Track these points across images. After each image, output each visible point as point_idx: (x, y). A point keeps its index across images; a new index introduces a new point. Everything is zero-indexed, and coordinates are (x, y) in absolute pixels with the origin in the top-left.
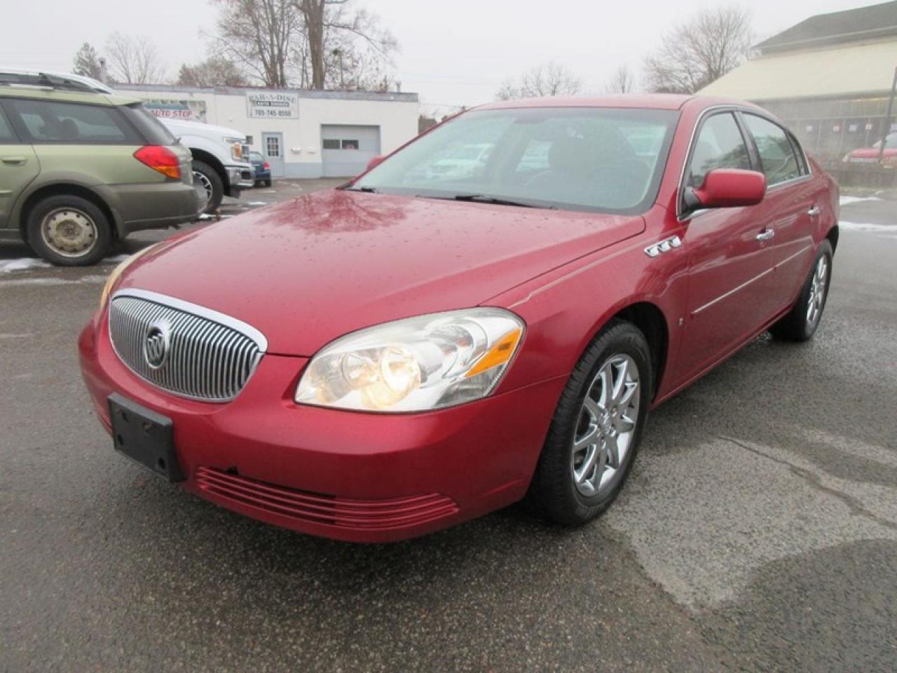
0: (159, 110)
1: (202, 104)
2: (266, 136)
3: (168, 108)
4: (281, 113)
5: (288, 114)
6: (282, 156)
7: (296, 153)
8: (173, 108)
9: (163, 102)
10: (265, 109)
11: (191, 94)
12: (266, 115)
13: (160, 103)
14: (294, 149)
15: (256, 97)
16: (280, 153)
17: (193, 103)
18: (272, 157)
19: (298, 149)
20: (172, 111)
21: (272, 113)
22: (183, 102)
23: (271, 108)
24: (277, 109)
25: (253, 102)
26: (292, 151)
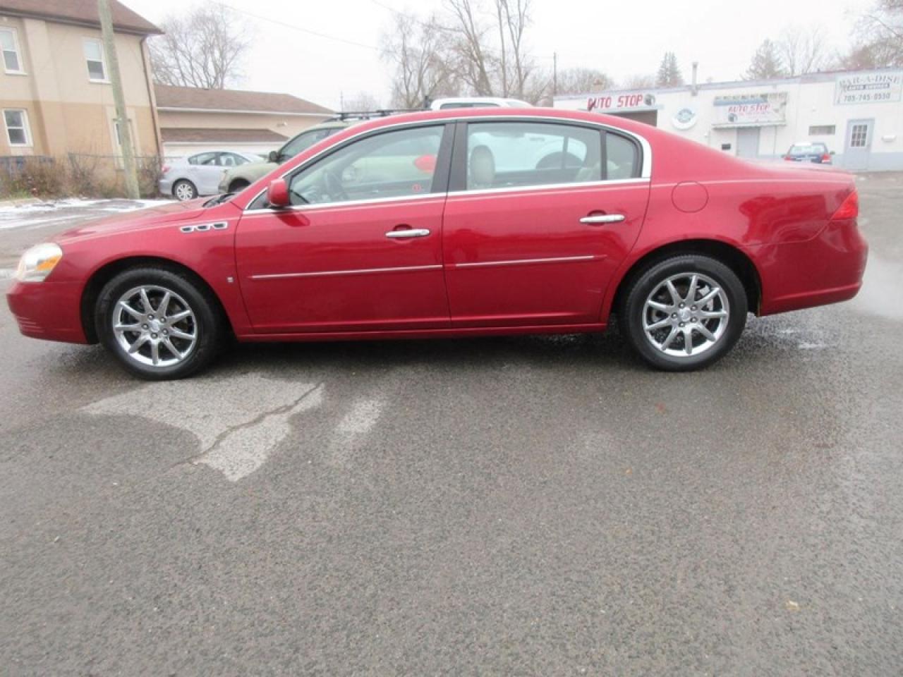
0: (737, 106)
1: (783, 95)
2: (853, 125)
3: (748, 102)
4: (877, 96)
5: (888, 96)
6: (869, 146)
7: (889, 141)
8: (753, 102)
9: (743, 97)
10: (857, 93)
11: (775, 86)
12: (857, 101)
13: (750, 98)
14: (886, 137)
15: (849, 81)
16: (866, 144)
17: (774, 95)
18: (855, 147)
19: (893, 137)
20: (749, 106)
21: (866, 97)
22: (764, 97)
23: (866, 92)
24: (872, 92)
25: (844, 87)
26: (882, 139)
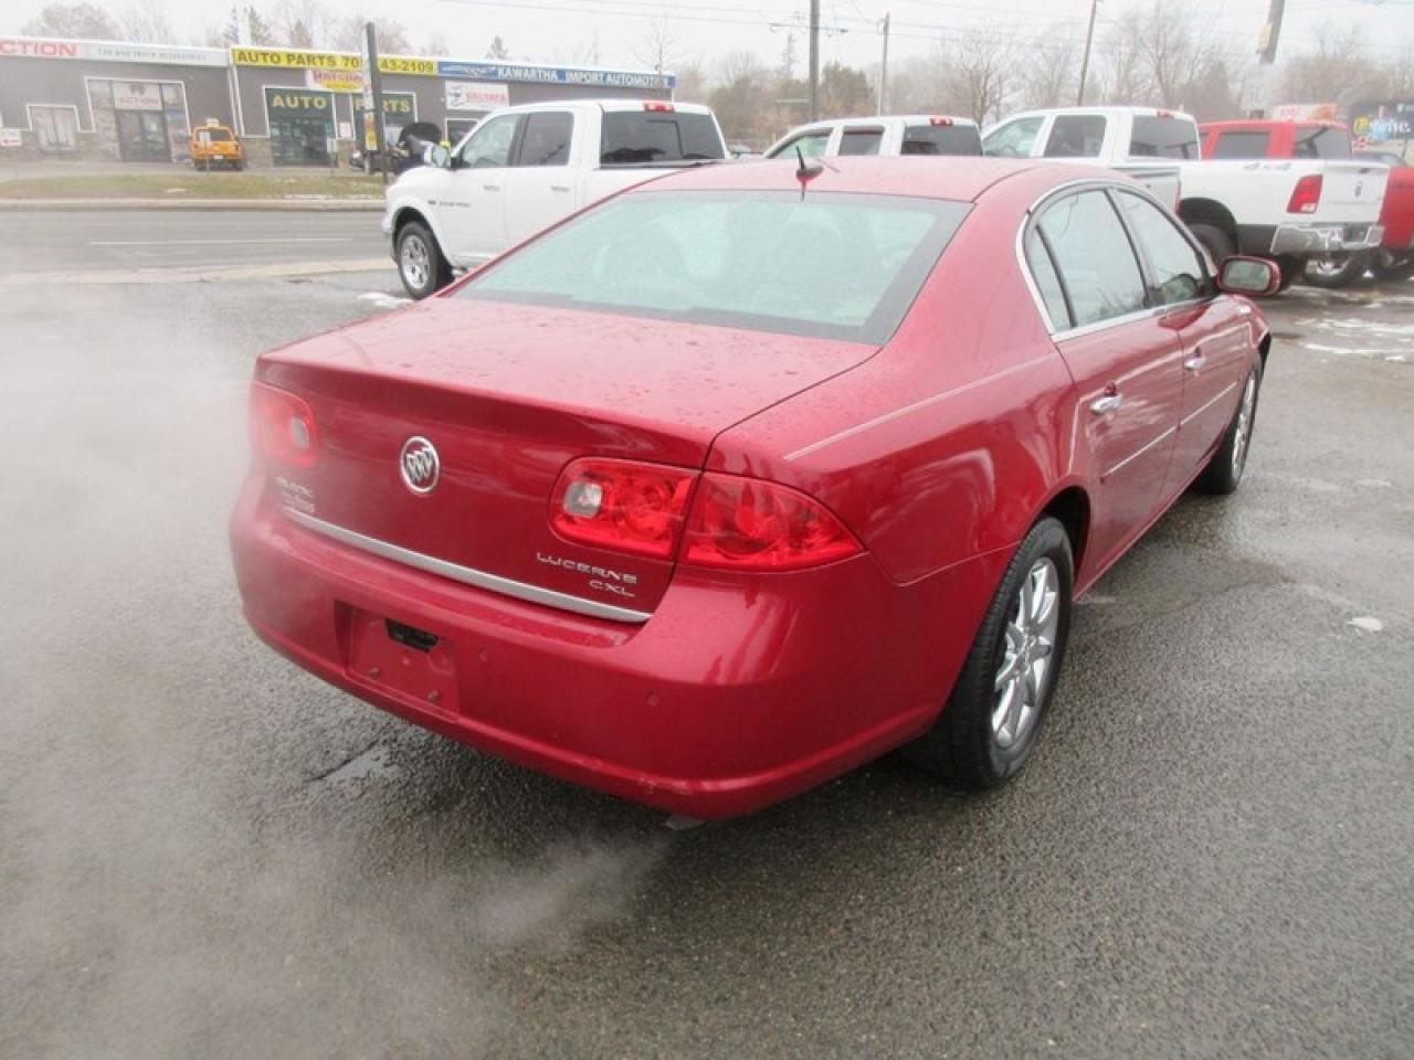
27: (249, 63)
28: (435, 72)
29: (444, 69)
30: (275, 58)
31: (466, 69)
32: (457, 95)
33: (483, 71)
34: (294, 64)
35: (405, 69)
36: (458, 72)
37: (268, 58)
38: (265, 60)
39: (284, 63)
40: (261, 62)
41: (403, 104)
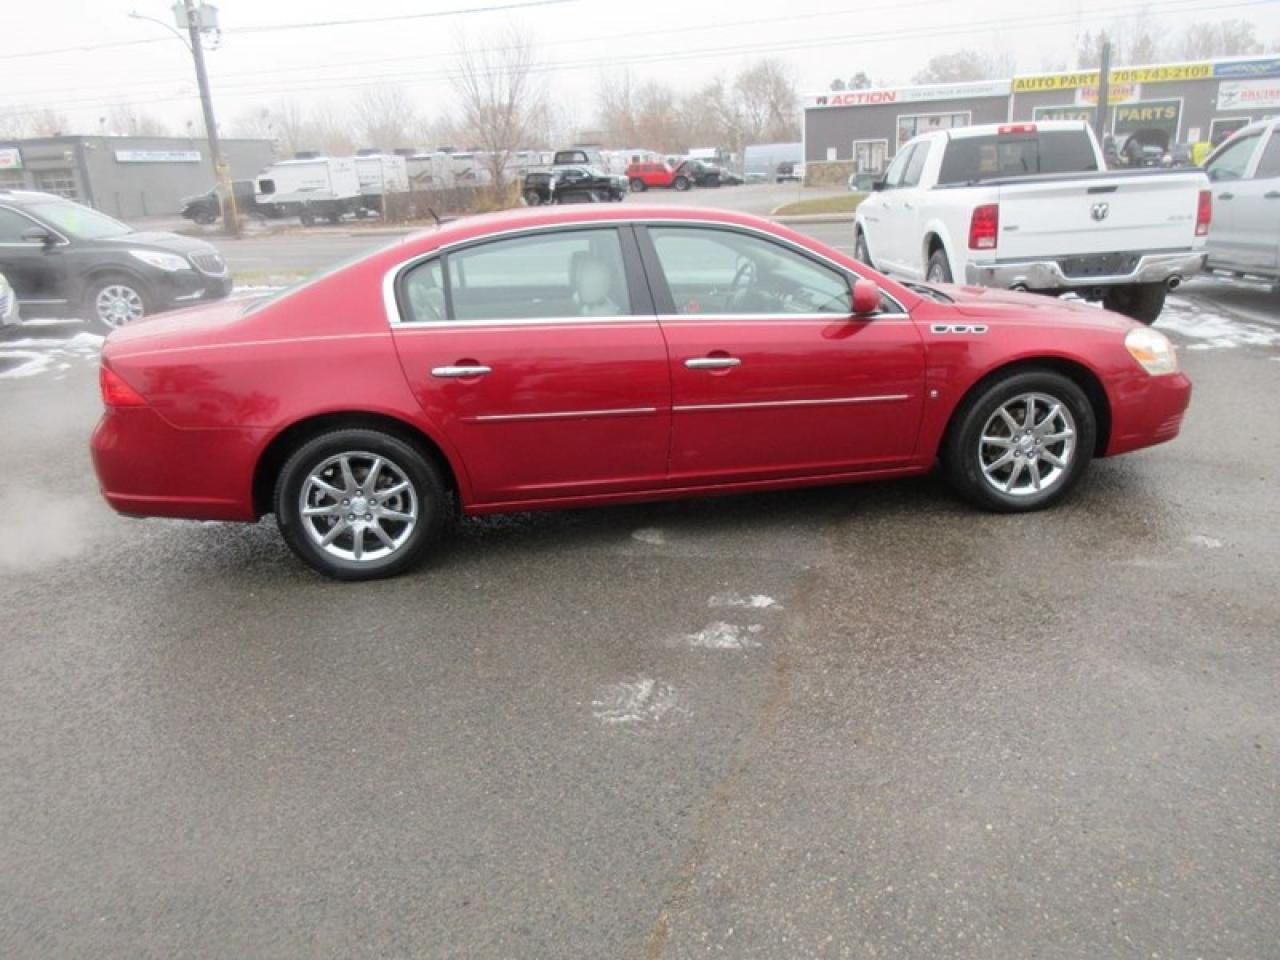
27: (1027, 89)
28: (1211, 74)
29: (1221, 70)
30: (1050, 82)
31: (1244, 68)
32: (1231, 95)
33: (1268, 67)
34: (1066, 85)
35: (1177, 75)
36: (1235, 72)
37: (1043, 83)
38: (1040, 85)
39: (1057, 85)
40: (1037, 88)
41: (1168, 111)
